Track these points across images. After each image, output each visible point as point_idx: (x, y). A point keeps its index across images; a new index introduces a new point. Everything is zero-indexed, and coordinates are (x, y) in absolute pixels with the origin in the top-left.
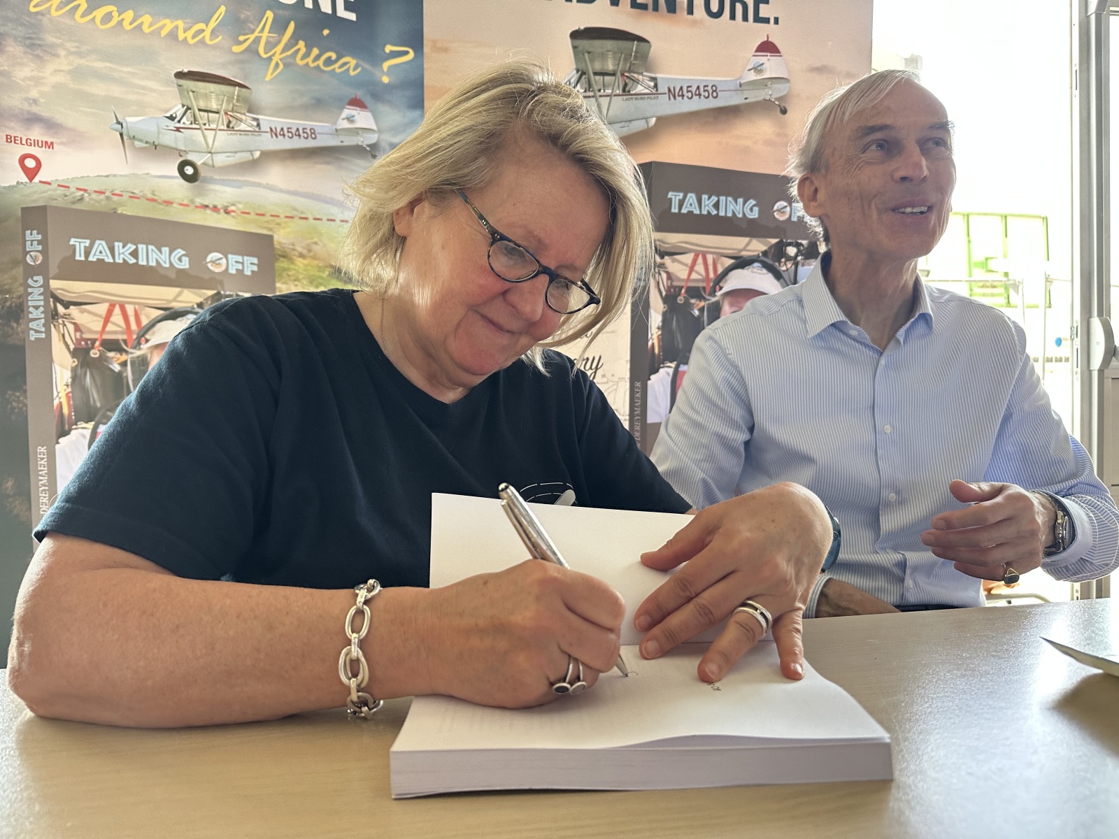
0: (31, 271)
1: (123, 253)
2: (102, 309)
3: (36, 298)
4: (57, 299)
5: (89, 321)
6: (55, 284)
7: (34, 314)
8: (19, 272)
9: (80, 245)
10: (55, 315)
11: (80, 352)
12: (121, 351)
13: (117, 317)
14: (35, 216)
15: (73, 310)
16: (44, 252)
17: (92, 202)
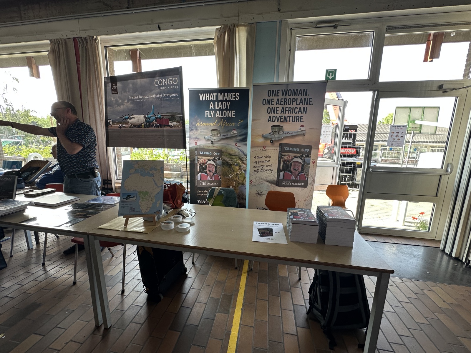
0: (196, 155)
1: (204, 153)
2: (202, 160)
3: (196, 158)
4: (198, 159)
5: (201, 161)
6: (198, 157)
7: (196, 160)
8: (195, 156)
9: (200, 152)
10: (198, 160)
11: (200, 165)
12: (204, 165)
13: (204, 161)
14: (196, 149)
15: (200, 160)
16: (197, 153)
17: (202, 147)
